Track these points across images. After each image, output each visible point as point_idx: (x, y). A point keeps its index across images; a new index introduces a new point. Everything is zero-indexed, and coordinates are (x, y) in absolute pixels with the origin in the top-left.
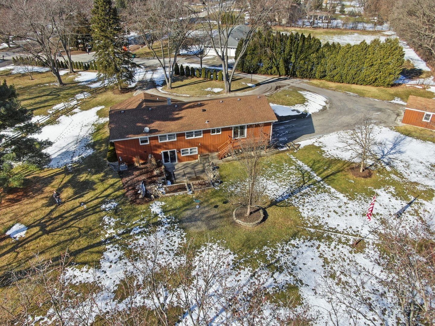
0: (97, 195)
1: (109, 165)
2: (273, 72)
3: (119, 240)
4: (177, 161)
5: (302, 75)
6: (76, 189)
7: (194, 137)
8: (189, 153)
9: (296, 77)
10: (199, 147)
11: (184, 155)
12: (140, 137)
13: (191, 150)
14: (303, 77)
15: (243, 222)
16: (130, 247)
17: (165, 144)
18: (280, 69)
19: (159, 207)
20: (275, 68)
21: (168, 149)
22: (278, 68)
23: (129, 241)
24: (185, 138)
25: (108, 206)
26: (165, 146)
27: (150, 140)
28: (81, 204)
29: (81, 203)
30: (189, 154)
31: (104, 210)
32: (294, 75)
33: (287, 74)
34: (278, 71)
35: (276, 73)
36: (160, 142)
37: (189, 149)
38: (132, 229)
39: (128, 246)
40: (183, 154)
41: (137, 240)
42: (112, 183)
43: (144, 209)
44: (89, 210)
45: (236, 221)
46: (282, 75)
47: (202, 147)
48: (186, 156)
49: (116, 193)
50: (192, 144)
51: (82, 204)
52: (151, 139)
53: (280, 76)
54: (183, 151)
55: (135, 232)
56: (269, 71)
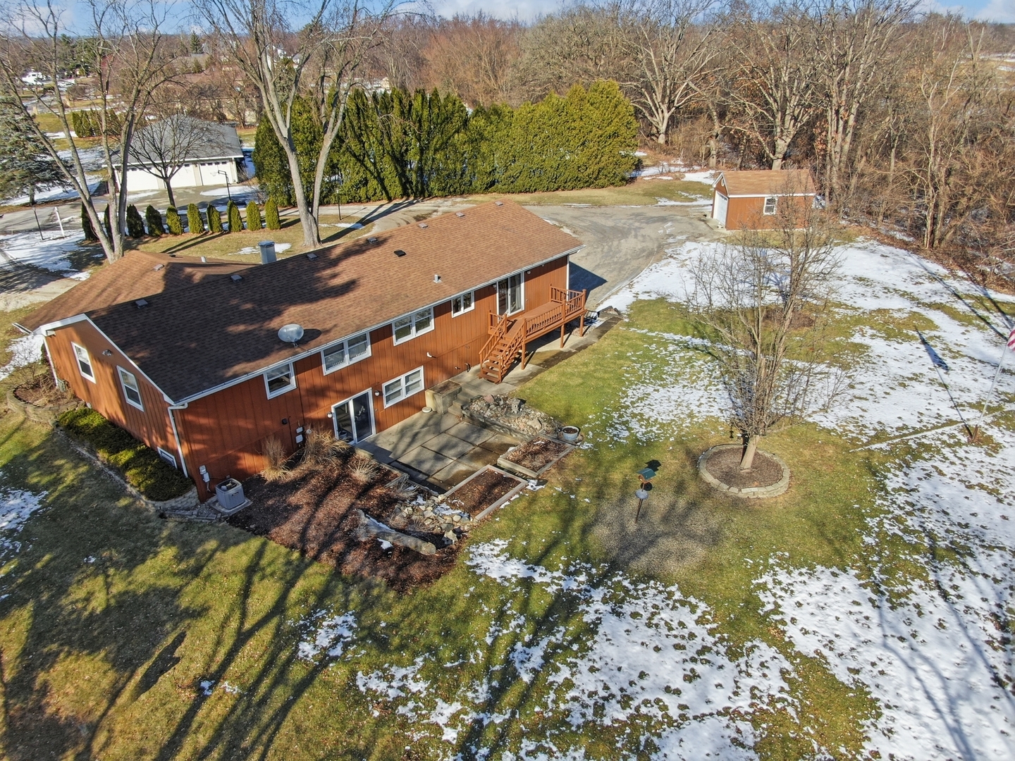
0: (234, 624)
1: (162, 516)
2: (371, 192)
3: (509, 722)
4: (374, 430)
5: (444, 189)
6: (113, 647)
7: (414, 334)
8: (404, 391)
9: (431, 196)
10: (428, 365)
11: (391, 403)
12: (267, 367)
13: (407, 379)
14: (447, 192)
15: (762, 490)
16: (576, 720)
17: (339, 377)
18: (386, 182)
19: (502, 558)
20: (373, 183)
21: (349, 393)
22: (381, 181)
23: (550, 705)
24: (391, 342)
25: (323, 639)
26: (339, 386)
27: (296, 373)
28: (201, 690)
29: (196, 686)
30: (403, 397)
31: (325, 660)
32: (423, 192)
33: (405, 193)
34: (384, 188)
35: (379, 194)
36: (326, 372)
37: (403, 378)
38: (508, 662)
39: (569, 725)
40: (388, 399)
41: (569, 685)
42: (245, 561)
43: (466, 586)
44: (262, 689)
45: (740, 495)
46: (395, 198)
47: (435, 363)
48: (397, 405)
49: (301, 585)
50: (407, 359)
51: (205, 684)
52: (300, 367)
53: (390, 200)
54: (388, 388)
55: (530, 665)
56: (362, 192)
